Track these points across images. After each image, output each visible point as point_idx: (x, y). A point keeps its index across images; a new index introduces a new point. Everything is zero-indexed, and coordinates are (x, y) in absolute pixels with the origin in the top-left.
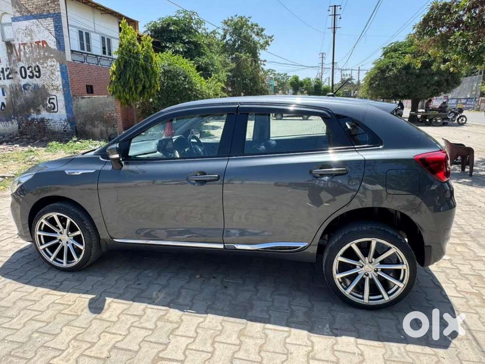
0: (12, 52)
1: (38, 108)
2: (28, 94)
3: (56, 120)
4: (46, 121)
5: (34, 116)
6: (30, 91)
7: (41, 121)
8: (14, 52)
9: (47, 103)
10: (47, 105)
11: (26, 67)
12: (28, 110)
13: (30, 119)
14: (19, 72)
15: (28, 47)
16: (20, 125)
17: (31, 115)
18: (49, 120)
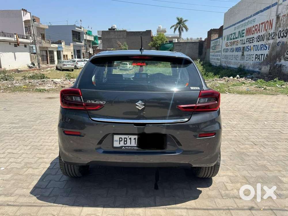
0: (278, 22)
1: (280, 58)
2: (278, 48)
3: (287, 66)
4: (282, 66)
5: (278, 63)
6: (280, 46)
7: (280, 67)
8: (279, 21)
9: (286, 54)
10: (285, 55)
11: (282, 31)
12: (276, 59)
13: (275, 65)
14: (278, 35)
15: (286, 17)
16: (270, 68)
17: (276, 62)
18: (284, 66)
